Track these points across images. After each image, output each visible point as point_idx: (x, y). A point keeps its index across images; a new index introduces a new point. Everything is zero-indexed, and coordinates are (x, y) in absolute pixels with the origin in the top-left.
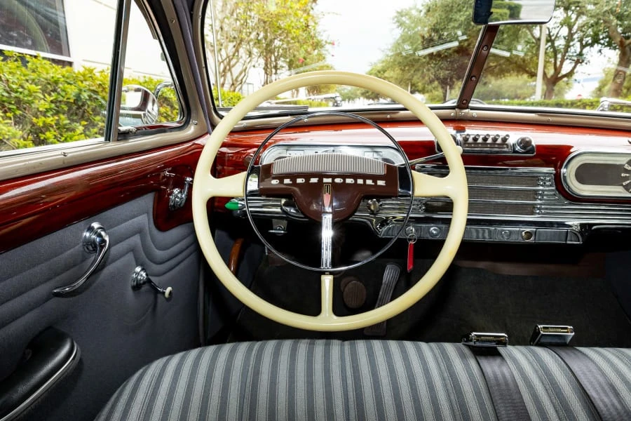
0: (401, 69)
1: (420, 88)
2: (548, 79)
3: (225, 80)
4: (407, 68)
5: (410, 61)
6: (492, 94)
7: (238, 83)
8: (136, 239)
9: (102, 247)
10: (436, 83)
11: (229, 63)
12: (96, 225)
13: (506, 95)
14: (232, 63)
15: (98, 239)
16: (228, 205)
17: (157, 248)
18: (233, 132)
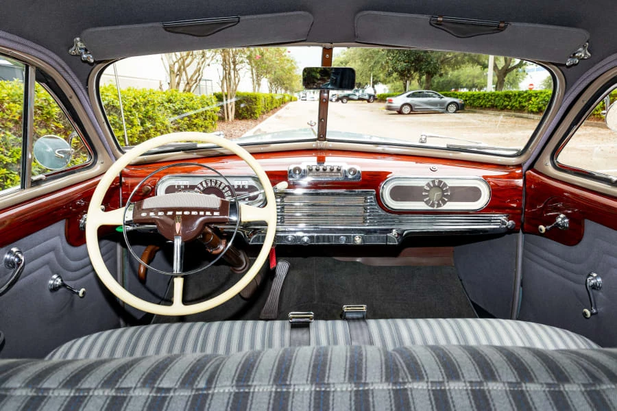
0: (362, 61)
1: (382, 79)
2: (499, 71)
3: (180, 79)
4: (368, 60)
5: (370, 53)
6: (451, 84)
7: (193, 82)
8: (51, 255)
9: (19, 265)
10: (395, 75)
11: (183, 62)
12: (14, 250)
13: (464, 85)
14: (187, 62)
15: (16, 260)
16: (118, 229)
17: (71, 260)
18: (129, 166)
